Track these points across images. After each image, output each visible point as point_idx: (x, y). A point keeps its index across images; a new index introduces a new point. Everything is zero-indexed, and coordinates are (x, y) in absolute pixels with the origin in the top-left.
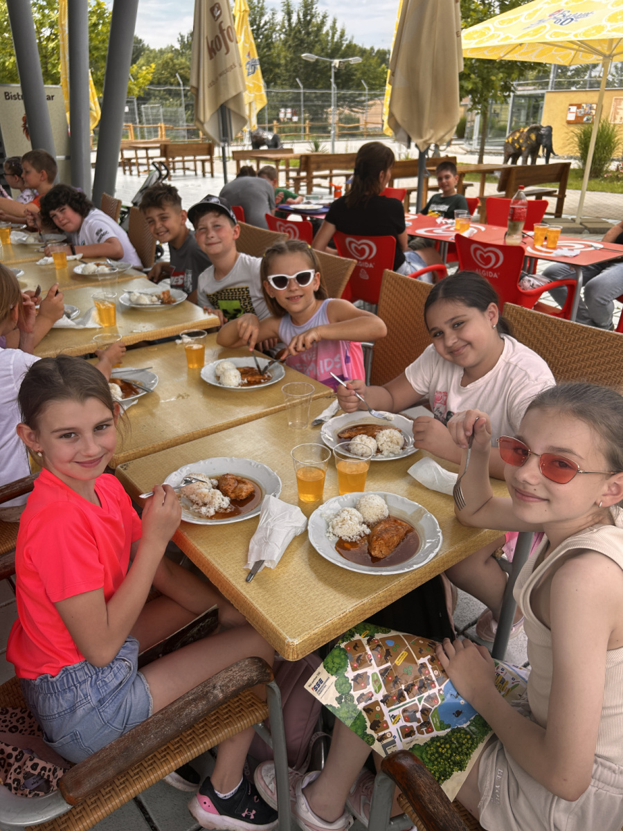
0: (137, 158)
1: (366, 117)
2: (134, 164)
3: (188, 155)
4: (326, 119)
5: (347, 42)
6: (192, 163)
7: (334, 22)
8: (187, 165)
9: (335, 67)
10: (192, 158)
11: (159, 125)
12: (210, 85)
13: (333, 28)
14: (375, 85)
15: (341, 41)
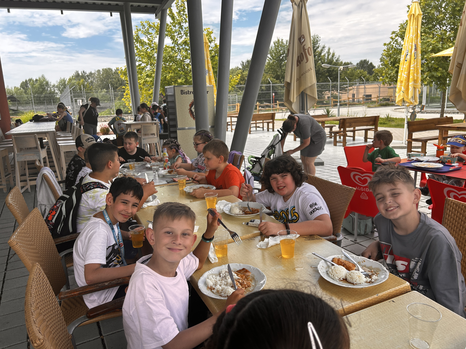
0: (231, 122)
1: (348, 96)
2: (229, 125)
3: (259, 120)
4: (324, 97)
5: (336, 59)
6: (261, 124)
7: (329, 49)
8: (258, 125)
9: (340, 70)
10: (254, 122)
11: (236, 104)
12: (297, 80)
13: (329, 52)
14: (352, 79)
15: (332, 59)
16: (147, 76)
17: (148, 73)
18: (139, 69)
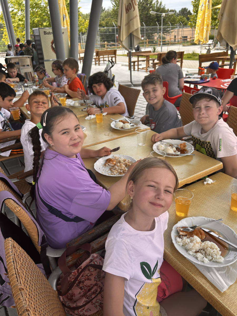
1: (170, 37)
3: (106, 55)
4: (154, 38)
5: (163, 7)
6: (107, 58)
8: (105, 59)
9: (163, 16)
10: (107, 56)
12: (126, 25)
13: (157, 1)
14: (173, 24)
15: (160, 7)
16: (19, 20)
17: (20, 17)
18: (13, 14)
